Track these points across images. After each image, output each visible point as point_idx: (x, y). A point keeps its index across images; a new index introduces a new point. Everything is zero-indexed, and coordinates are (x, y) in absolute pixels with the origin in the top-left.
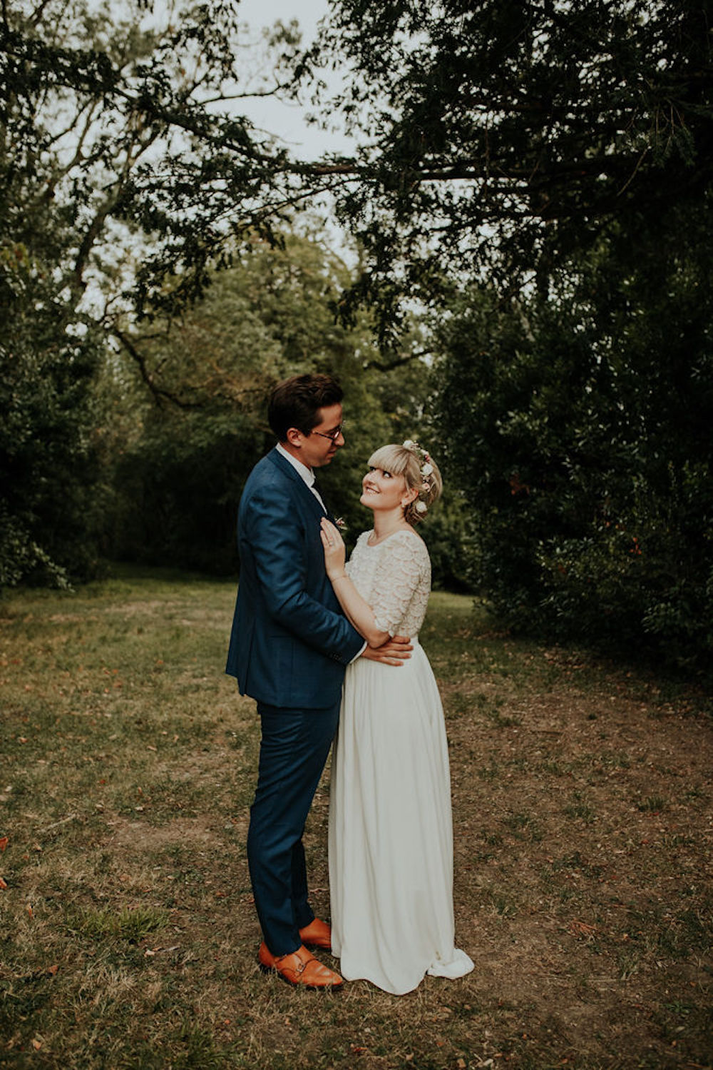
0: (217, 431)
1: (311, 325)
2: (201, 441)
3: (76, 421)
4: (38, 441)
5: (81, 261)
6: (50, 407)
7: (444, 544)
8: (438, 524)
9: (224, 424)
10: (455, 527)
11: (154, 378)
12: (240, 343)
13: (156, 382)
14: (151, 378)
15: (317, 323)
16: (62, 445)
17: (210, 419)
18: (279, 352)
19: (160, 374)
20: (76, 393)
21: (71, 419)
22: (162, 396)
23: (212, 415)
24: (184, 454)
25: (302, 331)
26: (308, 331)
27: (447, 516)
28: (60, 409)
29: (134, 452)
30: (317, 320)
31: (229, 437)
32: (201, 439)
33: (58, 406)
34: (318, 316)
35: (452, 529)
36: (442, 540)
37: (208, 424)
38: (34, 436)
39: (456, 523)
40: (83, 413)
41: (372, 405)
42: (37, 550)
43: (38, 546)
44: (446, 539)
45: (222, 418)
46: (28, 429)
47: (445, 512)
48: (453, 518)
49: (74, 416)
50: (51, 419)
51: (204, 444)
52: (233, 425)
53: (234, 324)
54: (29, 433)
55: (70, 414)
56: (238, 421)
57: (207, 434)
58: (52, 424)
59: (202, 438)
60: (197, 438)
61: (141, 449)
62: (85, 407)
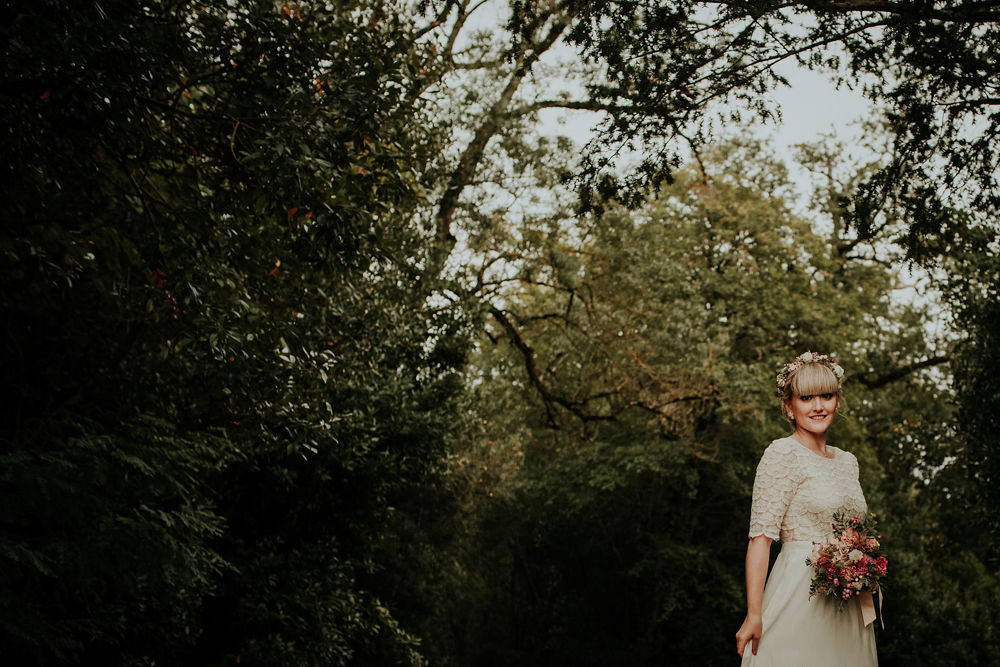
0: (629, 466)
1: (769, 313)
2: (605, 481)
3: (439, 426)
4: (387, 453)
5: (448, 204)
6: (403, 405)
7: (961, 642)
8: (952, 613)
9: (641, 457)
10: (977, 619)
11: (545, 379)
12: (670, 330)
13: (547, 384)
14: (541, 378)
15: (776, 312)
16: (420, 460)
17: (619, 449)
18: (726, 344)
19: (553, 374)
20: (439, 388)
21: (432, 425)
22: (556, 404)
23: (622, 444)
24: (579, 501)
25: (757, 323)
26: (765, 321)
27: (964, 603)
28: (417, 410)
29: (509, 495)
30: (776, 307)
31: (647, 474)
32: (606, 479)
33: (415, 403)
34: (779, 300)
35: (972, 620)
36: (956, 638)
37: (617, 457)
38: (380, 446)
39: (978, 613)
40: (449, 417)
41: (856, 434)
42: (382, 610)
43: (383, 605)
44: (963, 635)
45: (636, 448)
46: (374, 434)
47: (962, 598)
48: (973, 605)
49: (438, 420)
50: (404, 423)
51: (611, 486)
52: (652, 457)
53: (663, 300)
54: (375, 439)
55: (432, 417)
56: (661, 452)
57: (614, 472)
58: (406, 430)
59: (607, 477)
60: (600, 478)
61: (518, 492)
62: (453, 407)
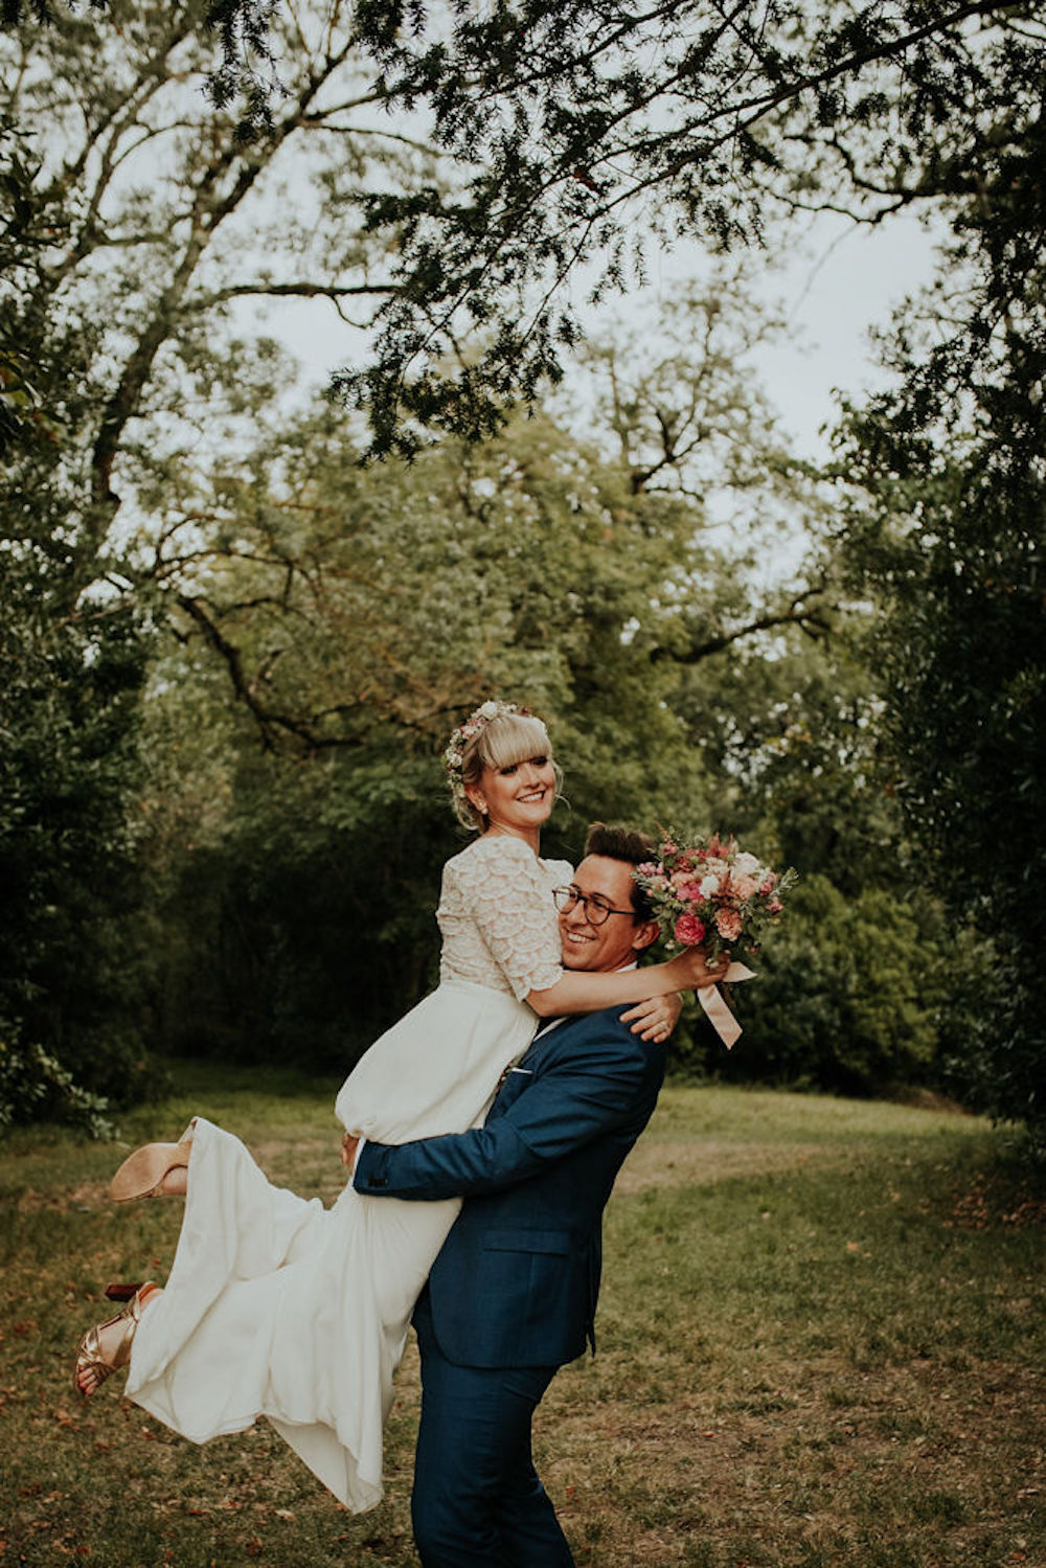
0: (374, 795)
1: (554, 574)
2: (343, 817)
3: (115, 781)
4: (39, 828)
6: (58, 755)
7: (819, 999)
8: (805, 962)
9: (388, 781)
10: (836, 964)
11: (257, 690)
12: (429, 610)
13: (262, 697)
14: (252, 689)
15: (564, 572)
16: (88, 834)
17: (358, 772)
18: (509, 625)
19: (269, 682)
20: (111, 723)
21: (105, 779)
22: (275, 725)
23: (361, 764)
24: (308, 844)
25: (535, 587)
26: (548, 587)
27: (817, 945)
28: (81, 758)
29: (214, 844)
30: (563, 565)
31: (399, 807)
32: (341, 813)
33: (76, 750)
34: (566, 555)
35: (831, 969)
36: (811, 993)
37: (356, 781)
38: (29, 819)
39: (837, 959)
40: (128, 765)
41: (673, 731)
42: (46, 1061)
43: (48, 1054)
44: (821, 989)
45: (382, 769)
46: (18, 803)
47: (811, 935)
48: (829, 947)
49: (111, 772)
50: (62, 780)
51: (350, 822)
52: (404, 781)
53: (420, 569)
54: (20, 810)
55: (102, 768)
56: (416, 773)
57: (354, 803)
58: (65, 789)
59: (344, 811)
60: (334, 812)
61: (226, 838)
62: (132, 750)
